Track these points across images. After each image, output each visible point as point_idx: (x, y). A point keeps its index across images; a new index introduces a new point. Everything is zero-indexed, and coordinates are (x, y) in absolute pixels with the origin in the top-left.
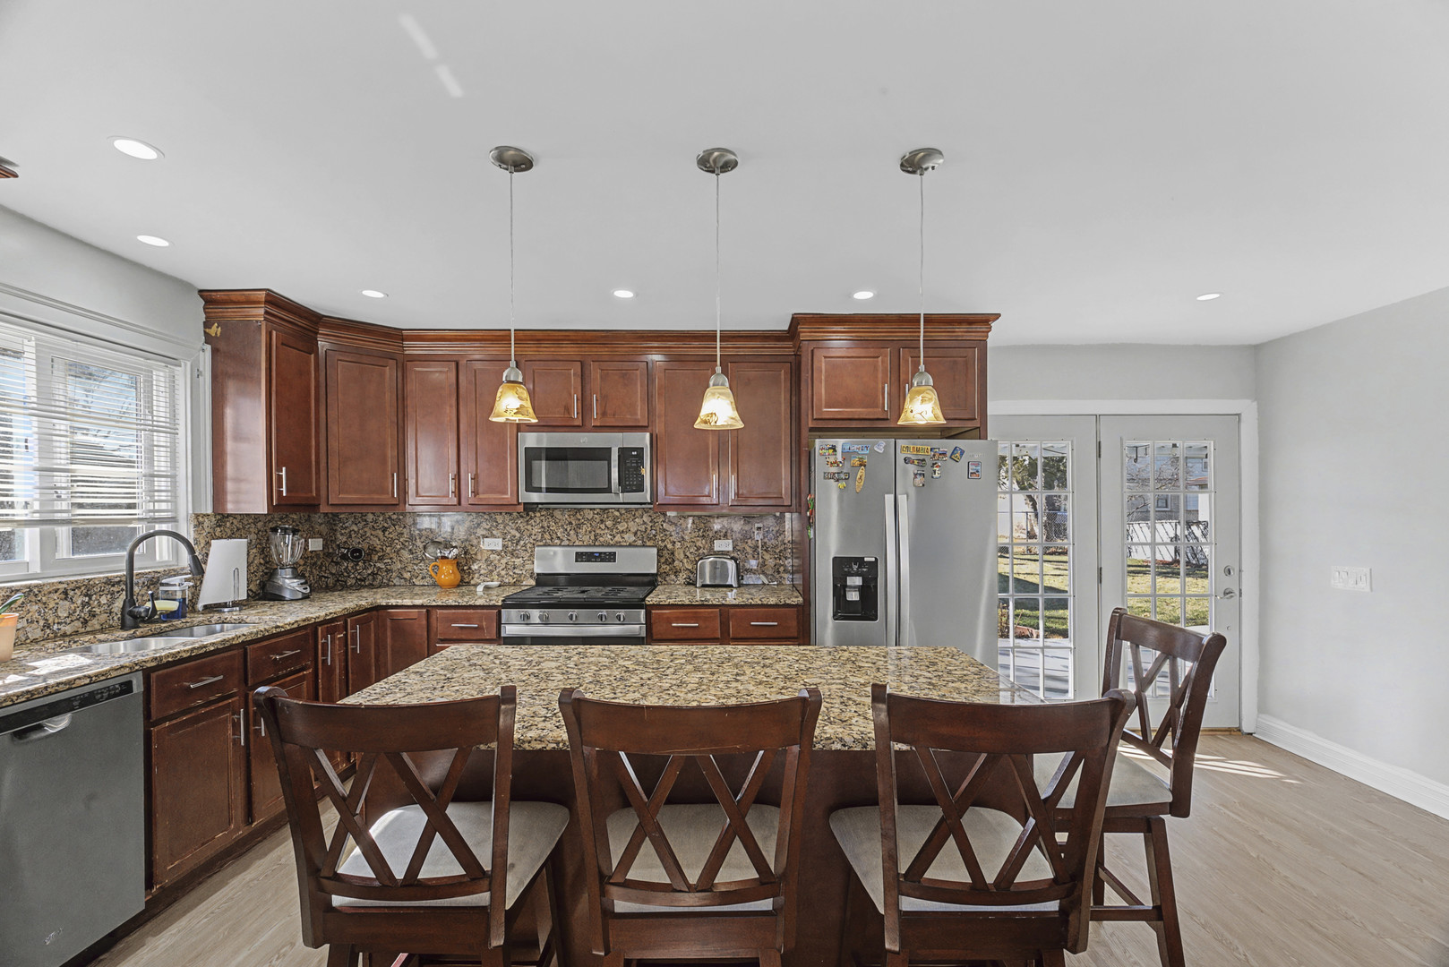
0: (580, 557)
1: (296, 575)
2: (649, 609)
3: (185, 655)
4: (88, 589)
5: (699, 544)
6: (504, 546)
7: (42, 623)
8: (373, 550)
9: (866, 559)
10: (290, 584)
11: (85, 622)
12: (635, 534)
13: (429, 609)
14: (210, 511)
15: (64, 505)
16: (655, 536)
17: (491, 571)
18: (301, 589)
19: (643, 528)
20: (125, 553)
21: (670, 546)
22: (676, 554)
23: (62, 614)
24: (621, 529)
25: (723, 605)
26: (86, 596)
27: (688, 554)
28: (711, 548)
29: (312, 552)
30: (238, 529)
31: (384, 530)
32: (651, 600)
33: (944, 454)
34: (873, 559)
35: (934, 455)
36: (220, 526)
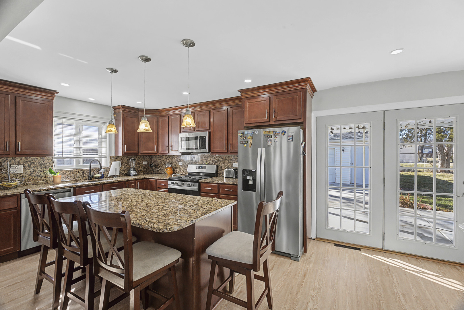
0: (199, 168)
1: (135, 170)
2: (200, 183)
3: (84, 185)
4: (83, 171)
5: (229, 165)
6: (183, 164)
7: (74, 177)
8: (158, 164)
9: (252, 170)
10: (132, 172)
11: (83, 178)
12: (212, 161)
13: (156, 180)
14: (114, 155)
15: (82, 154)
16: (217, 162)
17: (180, 171)
18: (134, 173)
19: (214, 159)
20: (89, 164)
21: (221, 165)
22: (222, 167)
23: (78, 176)
24: (209, 160)
25: (218, 183)
26: (83, 172)
27: (226, 167)
28: (232, 166)
29: (144, 165)
30: (122, 159)
31: (160, 159)
32: (200, 181)
33: (279, 133)
34: (255, 171)
35: (275, 134)
36: (117, 159)
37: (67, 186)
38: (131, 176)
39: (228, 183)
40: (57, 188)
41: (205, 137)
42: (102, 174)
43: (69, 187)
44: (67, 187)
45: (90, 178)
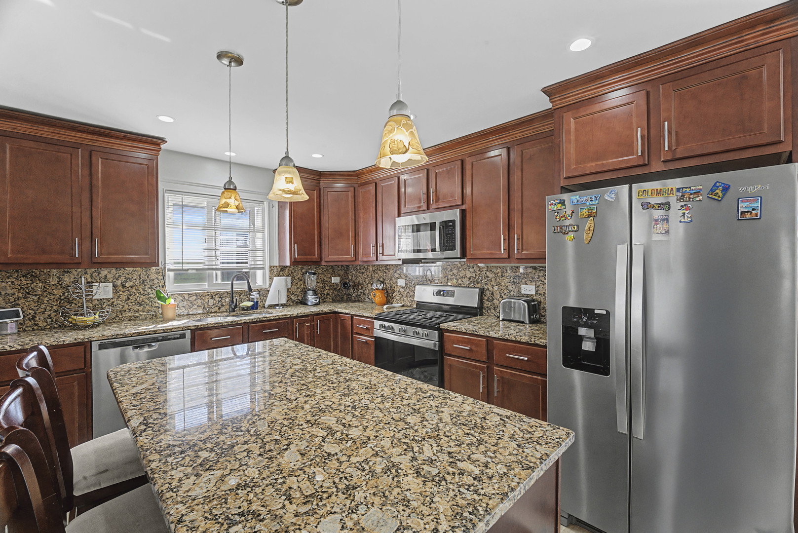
0: (439, 293)
1: (315, 293)
2: (442, 332)
3: (211, 326)
4: (221, 296)
5: (510, 288)
6: (405, 283)
8: (359, 284)
9: (596, 311)
10: (311, 298)
12: (470, 279)
13: (352, 316)
14: (277, 265)
15: (218, 263)
16: (481, 281)
17: (401, 298)
18: (314, 300)
19: (474, 275)
20: (230, 282)
21: (491, 288)
22: (495, 294)
23: (211, 304)
24: (461, 275)
25: (487, 336)
26: (220, 298)
27: (502, 294)
28: (519, 291)
29: (333, 283)
30: (292, 273)
31: (363, 273)
32: (444, 326)
34: (605, 312)
35: (683, 196)
36: (282, 271)
37: (179, 327)
38: (307, 305)
39: (514, 339)
40: (157, 330)
41: (453, 222)
42: (255, 300)
43: (181, 329)
44: (177, 330)
45: (233, 308)
